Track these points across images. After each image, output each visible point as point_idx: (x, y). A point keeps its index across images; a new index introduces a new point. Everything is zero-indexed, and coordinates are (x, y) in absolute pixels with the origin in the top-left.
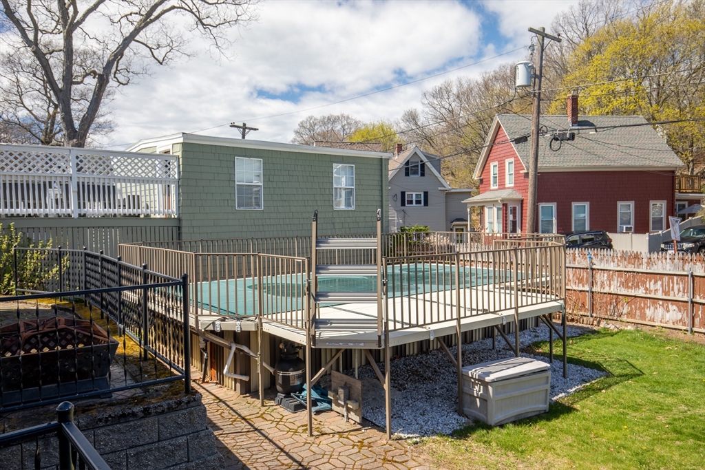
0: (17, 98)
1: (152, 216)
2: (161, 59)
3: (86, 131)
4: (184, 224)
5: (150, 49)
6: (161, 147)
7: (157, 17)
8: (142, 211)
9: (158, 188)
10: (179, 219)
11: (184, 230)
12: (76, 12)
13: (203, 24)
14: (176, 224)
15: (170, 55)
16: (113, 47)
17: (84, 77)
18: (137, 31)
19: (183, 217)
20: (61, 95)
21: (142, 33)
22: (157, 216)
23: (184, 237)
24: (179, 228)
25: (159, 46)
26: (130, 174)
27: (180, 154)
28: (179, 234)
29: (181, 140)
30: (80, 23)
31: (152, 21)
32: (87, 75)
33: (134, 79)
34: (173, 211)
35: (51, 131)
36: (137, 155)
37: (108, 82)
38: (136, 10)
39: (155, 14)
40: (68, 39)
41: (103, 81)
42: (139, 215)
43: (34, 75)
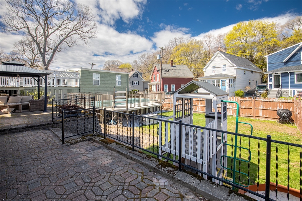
0: (23, 53)
1: (72, 87)
2: (70, 46)
3: (49, 64)
4: (81, 89)
5: (67, 43)
6: (75, 70)
7: (70, 36)
8: (69, 86)
9: (74, 80)
10: (80, 88)
11: (81, 90)
12: (48, 33)
13: (82, 38)
14: (79, 89)
15: (73, 45)
16: (58, 43)
17: (49, 50)
18: (64, 39)
19: (81, 87)
20: (42, 54)
21: (66, 39)
22: (73, 87)
23: (81, 92)
24: (80, 90)
25: (70, 43)
26: (63, 77)
27: (80, 72)
28: (80, 91)
29: (81, 69)
30: (49, 36)
31: (69, 36)
32: (50, 49)
33: (62, 50)
34: (78, 85)
35: (33, 62)
36: (67, 72)
37: (56, 51)
38: (64, 33)
39: (70, 35)
40: (45, 40)
41: (54, 51)
42: (68, 87)
43: (29, 46)
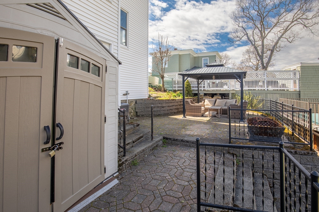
0: (249, 60)
1: (290, 90)
3: (267, 66)
4: (301, 93)
6: (292, 68)
8: (286, 89)
9: (292, 81)
10: (299, 91)
11: (301, 95)
12: (265, 34)
14: (298, 93)
16: (275, 41)
17: (267, 51)
18: (283, 35)
19: (301, 91)
20: (261, 57)
22: (291, 90)
23: (301, 97)
24: (299, 94)
26: (282, 77)
27: (300, 70)
28: (300, 96)
29: (300, 65)
30: (266, 37)
32: (268, 50)
34: (297, 89)
35: (258, 67)
36: (285, 71)
37: (274, 51)
40: (263, 42)
41: (272, 51)
43: (253, 53)
